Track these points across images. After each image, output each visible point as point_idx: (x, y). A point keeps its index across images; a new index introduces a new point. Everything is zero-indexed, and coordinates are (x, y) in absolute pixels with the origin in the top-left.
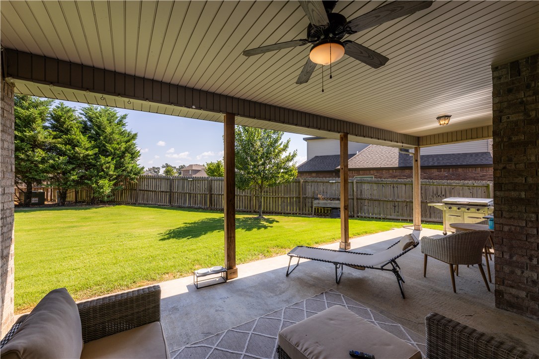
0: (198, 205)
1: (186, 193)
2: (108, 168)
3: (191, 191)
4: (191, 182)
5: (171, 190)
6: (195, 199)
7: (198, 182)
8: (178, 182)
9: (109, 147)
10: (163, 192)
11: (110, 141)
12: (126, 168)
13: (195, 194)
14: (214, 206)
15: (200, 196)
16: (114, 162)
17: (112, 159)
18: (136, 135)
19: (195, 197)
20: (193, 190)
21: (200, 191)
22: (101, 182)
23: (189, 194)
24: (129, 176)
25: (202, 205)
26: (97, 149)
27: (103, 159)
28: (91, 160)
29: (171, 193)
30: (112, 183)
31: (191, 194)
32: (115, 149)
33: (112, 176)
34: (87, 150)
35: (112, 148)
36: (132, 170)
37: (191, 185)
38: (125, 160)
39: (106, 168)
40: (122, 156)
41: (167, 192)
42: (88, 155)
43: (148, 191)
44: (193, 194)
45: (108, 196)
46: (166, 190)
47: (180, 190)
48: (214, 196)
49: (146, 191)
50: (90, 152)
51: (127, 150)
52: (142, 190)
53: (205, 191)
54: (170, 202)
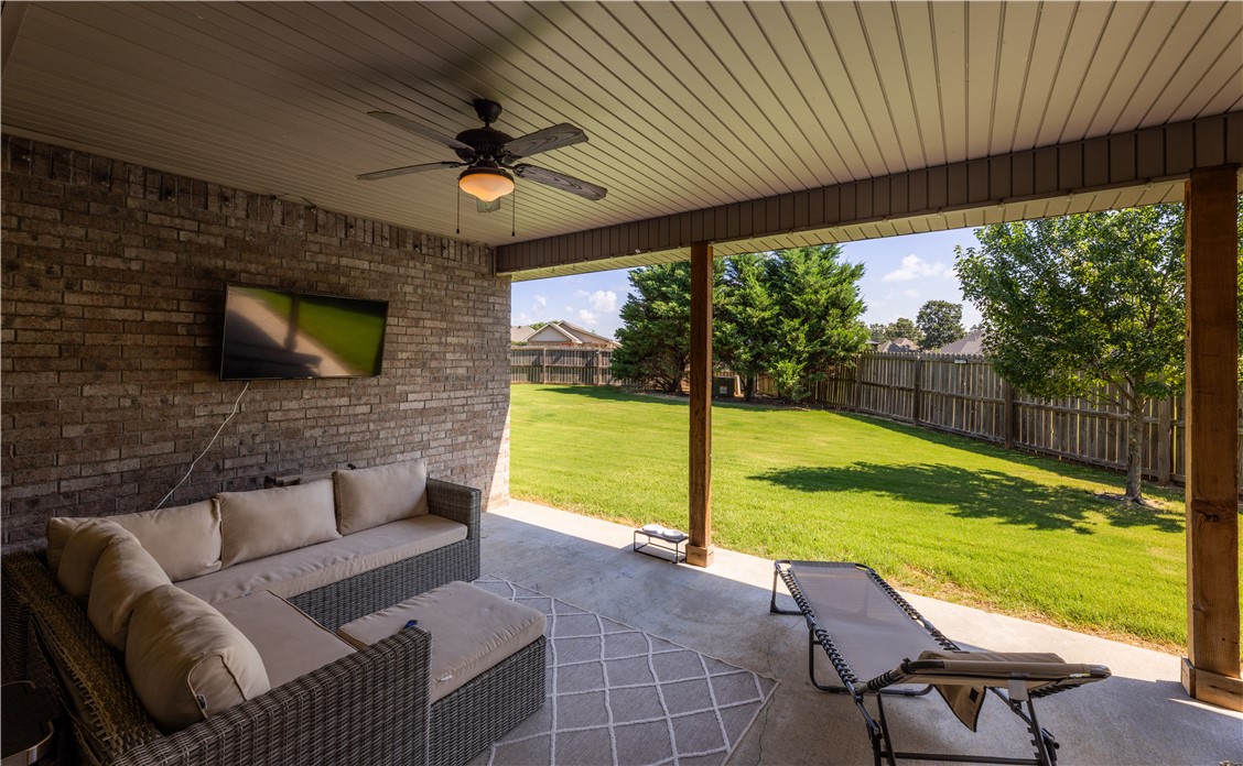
0: (979, 429)
1: (952, 396)
2: (795, 340)
3: (962, 392)
4: (963, 369)
5: (917, 386)
6: (973, 414)
7: (980, 368)
8: (934, 368)
9: (798, 301)
10: (902, 389)
11: (800, 291)
12: (829, 338)
13: (974, 401)
14: (1024, 439)
15: (985, 406)
16: (806, 327)
17: (802, 324)
18: (860, 267)
19: (973, 408)
20: (968, 389)
21: (985, 394)
22: (780, 365)
23: (958, 398)
24: (834, 353)
25: (990, 433)
26: (777, 307)
27: (787, 324)
28: (770, 328)
29: (918, 394)
30: (801, 366)
31: (962, 399)
32: (810, 303)
33: (801, 353)
34: (764, 310)
35: (803, 301)
36: (839, 342)
37: (963, 375)
38: (828, 322)
39: (792, 340)
40: (824, 316)
41: (911, 390)
42: (764, 319)
43: (877, 385)
44: (968, 400)
45: (799, 392)
46: (909, 386)
47: (938, 389)
48: (1024, 411)
49: (873, 384)
50: (767, 314)
51: (834, 302)
52: (868, 384)
53: (998, 393)
54: (916, 416)
